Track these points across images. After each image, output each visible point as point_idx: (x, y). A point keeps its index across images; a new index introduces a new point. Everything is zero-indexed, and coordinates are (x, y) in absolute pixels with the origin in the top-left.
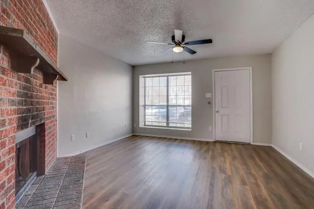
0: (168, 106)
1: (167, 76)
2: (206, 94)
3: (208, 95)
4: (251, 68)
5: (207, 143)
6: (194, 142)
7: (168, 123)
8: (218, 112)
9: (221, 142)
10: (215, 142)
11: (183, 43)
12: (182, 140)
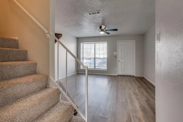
0: (95, 58)
1: (95, 43)
2: (114, 53)
3: (115, 53)
4: (135, 41)
5: (115, 76)
6: (108, 76)
7: (95, 67)
8: (119, 61)
9: (121, 76)
10: (118, 76)
11: (105, 30)
12: (102, 75)
